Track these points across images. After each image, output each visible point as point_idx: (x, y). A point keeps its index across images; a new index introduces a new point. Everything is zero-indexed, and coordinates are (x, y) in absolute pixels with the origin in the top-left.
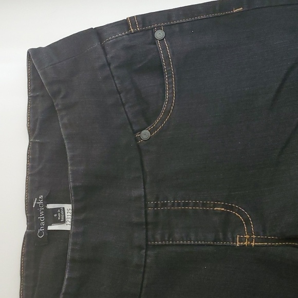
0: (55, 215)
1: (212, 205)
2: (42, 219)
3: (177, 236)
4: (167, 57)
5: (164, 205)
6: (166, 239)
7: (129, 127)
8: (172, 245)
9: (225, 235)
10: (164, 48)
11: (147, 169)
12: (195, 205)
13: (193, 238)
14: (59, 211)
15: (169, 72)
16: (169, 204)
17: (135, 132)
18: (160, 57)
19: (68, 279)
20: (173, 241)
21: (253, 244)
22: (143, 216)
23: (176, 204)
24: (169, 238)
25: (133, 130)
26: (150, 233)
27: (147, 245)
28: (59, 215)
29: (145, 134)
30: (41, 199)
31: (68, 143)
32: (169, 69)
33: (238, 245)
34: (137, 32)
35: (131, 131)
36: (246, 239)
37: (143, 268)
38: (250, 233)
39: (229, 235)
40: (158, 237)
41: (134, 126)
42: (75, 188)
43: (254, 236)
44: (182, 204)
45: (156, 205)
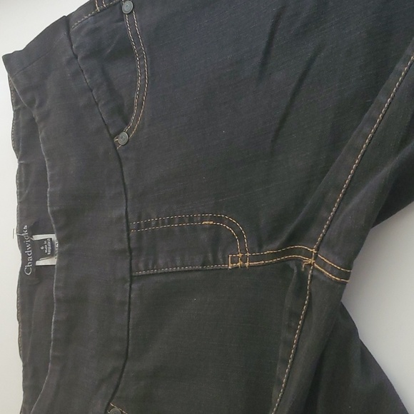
0: (42, 248)
1: (199, 218)
2: (29, 253)
3: (160, 262)
4: (135, 34)
5: (148, 225)
6: (150, 267)
7: (105, 131)
8: (157, 274)
9: (215, 256)
10: (132, 24)
11: (127, 182)
12: (181, 220)
13: (178, 263)
14: (45, 242)
15: (140, 51)
16: (153, 223)
17: (112, 137)
18: (128, 35)
19: (55, 322)
20: (157, 270)
21: (247, 264)
22: (126, 240)
23: (160, 222)
24: (153, 266)
25: (110, 135)
26: (133, 262)
27: (131, 277)
28: (46, 247)
29: (123, 138)
30: (25, 230)
31: (48, 160)
32: (139, 48)
33: (230, 267)
34: (104, 9)
35: (108, 136)
36: (238, 259)
37: (127, 306)
38: (244, 251)
39: (220, 256)
40: (141, 265)
41: (110, 129)
42: (53, 213)
43: (248, 254)
44: (166, 221)
45: (139, 226)
